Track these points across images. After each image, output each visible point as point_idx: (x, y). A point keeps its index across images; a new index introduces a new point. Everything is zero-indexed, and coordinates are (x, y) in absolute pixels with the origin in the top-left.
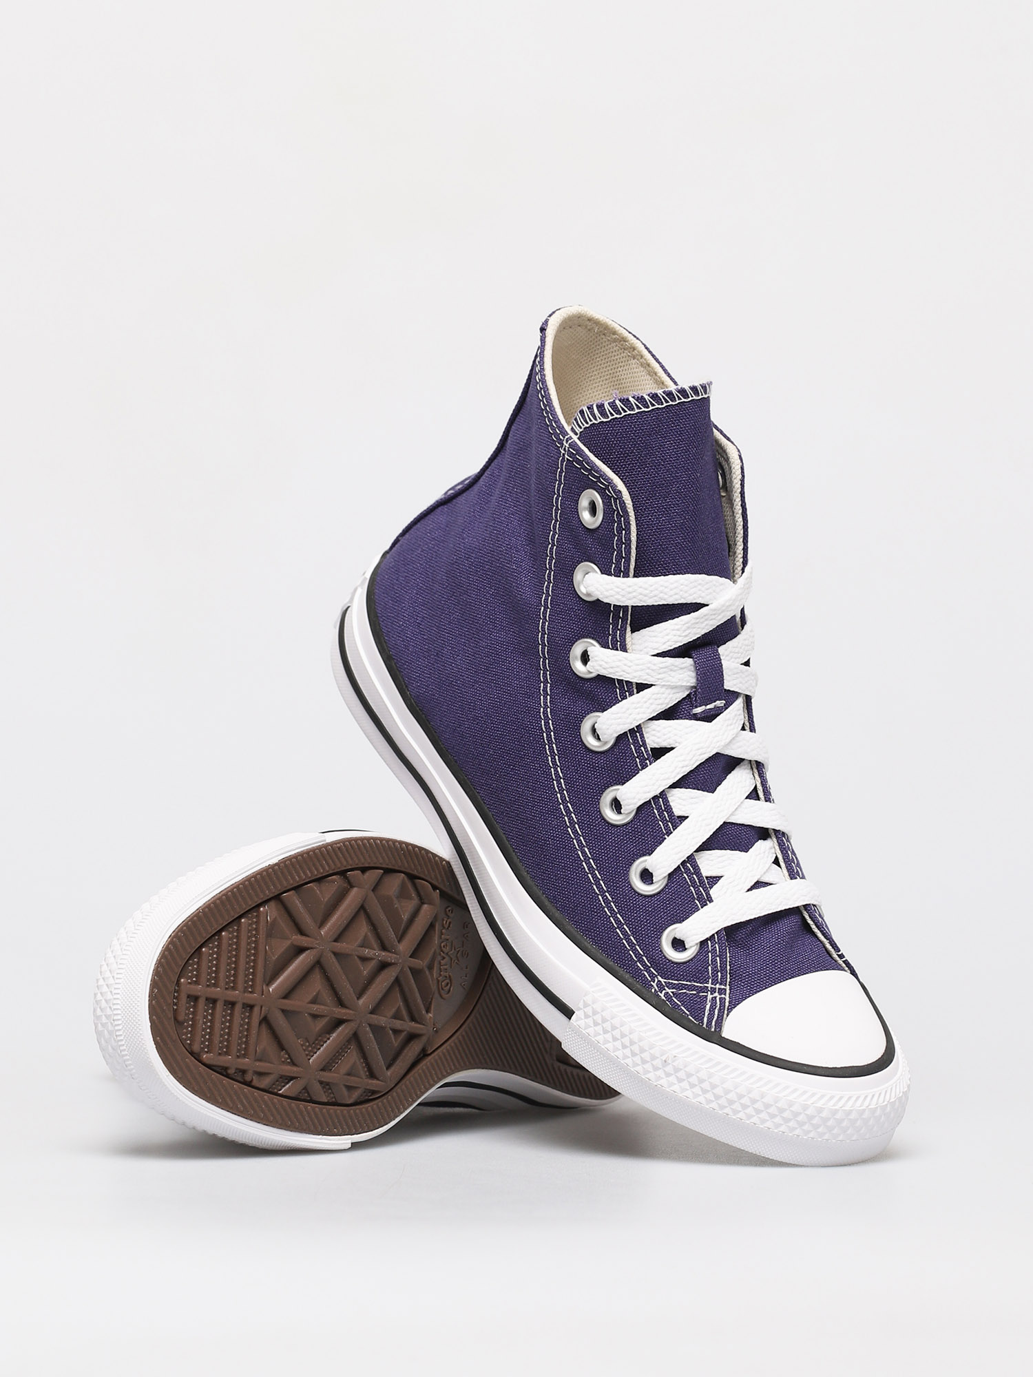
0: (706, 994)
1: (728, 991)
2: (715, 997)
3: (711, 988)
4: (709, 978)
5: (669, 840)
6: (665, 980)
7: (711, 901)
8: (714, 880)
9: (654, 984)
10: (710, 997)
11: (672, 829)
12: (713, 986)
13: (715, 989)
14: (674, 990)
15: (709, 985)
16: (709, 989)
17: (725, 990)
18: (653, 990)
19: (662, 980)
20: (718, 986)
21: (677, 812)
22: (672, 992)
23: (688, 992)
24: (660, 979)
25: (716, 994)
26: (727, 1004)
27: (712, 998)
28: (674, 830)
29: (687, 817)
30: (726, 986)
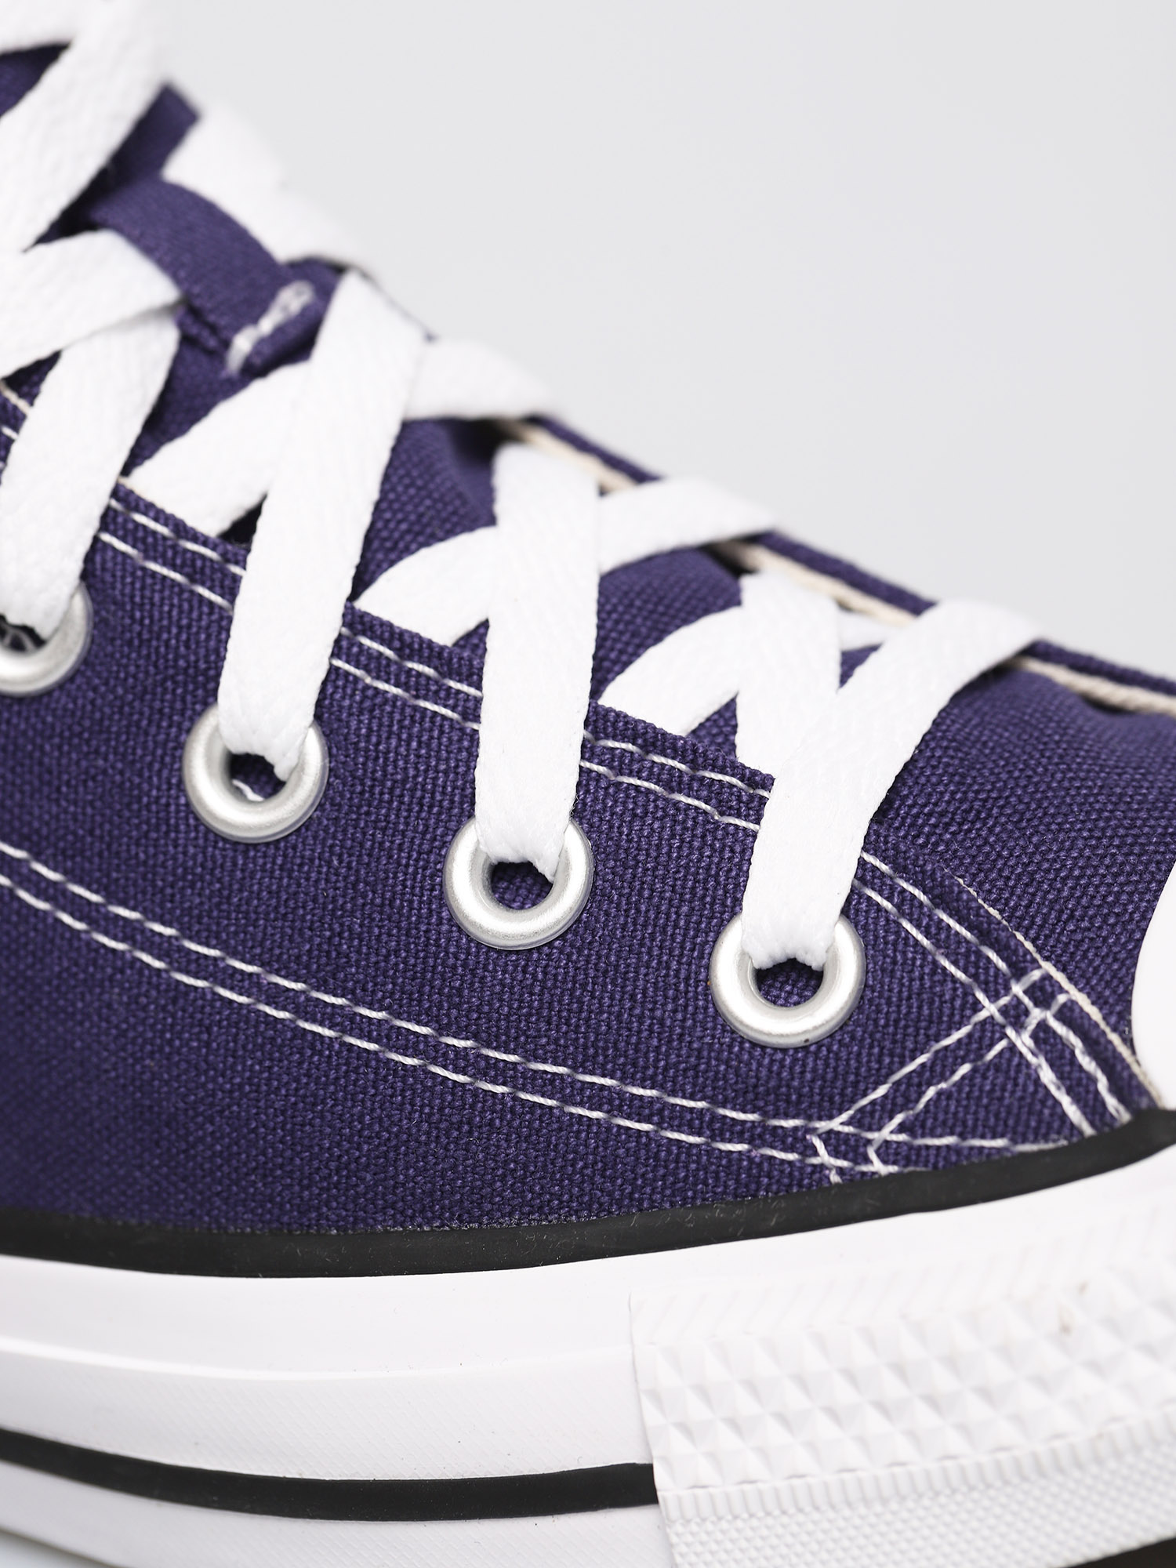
0: (1003, 1044)
1: (1060, 977)
2: (1043, 1026)
3: (1004, 1011)
4: (968, 992)
5: (490, 729)
6: (845, 1117)
7: (767, 782)
8: (723, 721)
9: (824, 1157)
10: (1024, 1042)
11: (472, 691)
12: (1004, 1001)
13: (1019, 1002)
14: (899, 1118)
15: (990, 1009)
16: (999, 1018)
17: (1047, 977)
18: (835, 1178)
19: (836, 1124)
20: (1017, 989)
21: (444, 633)
22: (901, 1128)
23: (943, 1085)
24: (823, 1126)
25: (1037, 1015)
26: (1095, 1014)
27: (1034, 1036)
28: (479, 687)
29: (485, 625)
30: (1040, 967)
